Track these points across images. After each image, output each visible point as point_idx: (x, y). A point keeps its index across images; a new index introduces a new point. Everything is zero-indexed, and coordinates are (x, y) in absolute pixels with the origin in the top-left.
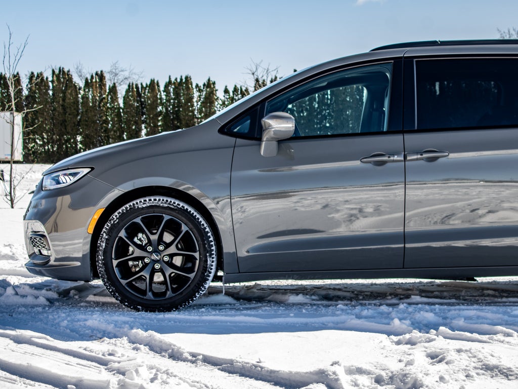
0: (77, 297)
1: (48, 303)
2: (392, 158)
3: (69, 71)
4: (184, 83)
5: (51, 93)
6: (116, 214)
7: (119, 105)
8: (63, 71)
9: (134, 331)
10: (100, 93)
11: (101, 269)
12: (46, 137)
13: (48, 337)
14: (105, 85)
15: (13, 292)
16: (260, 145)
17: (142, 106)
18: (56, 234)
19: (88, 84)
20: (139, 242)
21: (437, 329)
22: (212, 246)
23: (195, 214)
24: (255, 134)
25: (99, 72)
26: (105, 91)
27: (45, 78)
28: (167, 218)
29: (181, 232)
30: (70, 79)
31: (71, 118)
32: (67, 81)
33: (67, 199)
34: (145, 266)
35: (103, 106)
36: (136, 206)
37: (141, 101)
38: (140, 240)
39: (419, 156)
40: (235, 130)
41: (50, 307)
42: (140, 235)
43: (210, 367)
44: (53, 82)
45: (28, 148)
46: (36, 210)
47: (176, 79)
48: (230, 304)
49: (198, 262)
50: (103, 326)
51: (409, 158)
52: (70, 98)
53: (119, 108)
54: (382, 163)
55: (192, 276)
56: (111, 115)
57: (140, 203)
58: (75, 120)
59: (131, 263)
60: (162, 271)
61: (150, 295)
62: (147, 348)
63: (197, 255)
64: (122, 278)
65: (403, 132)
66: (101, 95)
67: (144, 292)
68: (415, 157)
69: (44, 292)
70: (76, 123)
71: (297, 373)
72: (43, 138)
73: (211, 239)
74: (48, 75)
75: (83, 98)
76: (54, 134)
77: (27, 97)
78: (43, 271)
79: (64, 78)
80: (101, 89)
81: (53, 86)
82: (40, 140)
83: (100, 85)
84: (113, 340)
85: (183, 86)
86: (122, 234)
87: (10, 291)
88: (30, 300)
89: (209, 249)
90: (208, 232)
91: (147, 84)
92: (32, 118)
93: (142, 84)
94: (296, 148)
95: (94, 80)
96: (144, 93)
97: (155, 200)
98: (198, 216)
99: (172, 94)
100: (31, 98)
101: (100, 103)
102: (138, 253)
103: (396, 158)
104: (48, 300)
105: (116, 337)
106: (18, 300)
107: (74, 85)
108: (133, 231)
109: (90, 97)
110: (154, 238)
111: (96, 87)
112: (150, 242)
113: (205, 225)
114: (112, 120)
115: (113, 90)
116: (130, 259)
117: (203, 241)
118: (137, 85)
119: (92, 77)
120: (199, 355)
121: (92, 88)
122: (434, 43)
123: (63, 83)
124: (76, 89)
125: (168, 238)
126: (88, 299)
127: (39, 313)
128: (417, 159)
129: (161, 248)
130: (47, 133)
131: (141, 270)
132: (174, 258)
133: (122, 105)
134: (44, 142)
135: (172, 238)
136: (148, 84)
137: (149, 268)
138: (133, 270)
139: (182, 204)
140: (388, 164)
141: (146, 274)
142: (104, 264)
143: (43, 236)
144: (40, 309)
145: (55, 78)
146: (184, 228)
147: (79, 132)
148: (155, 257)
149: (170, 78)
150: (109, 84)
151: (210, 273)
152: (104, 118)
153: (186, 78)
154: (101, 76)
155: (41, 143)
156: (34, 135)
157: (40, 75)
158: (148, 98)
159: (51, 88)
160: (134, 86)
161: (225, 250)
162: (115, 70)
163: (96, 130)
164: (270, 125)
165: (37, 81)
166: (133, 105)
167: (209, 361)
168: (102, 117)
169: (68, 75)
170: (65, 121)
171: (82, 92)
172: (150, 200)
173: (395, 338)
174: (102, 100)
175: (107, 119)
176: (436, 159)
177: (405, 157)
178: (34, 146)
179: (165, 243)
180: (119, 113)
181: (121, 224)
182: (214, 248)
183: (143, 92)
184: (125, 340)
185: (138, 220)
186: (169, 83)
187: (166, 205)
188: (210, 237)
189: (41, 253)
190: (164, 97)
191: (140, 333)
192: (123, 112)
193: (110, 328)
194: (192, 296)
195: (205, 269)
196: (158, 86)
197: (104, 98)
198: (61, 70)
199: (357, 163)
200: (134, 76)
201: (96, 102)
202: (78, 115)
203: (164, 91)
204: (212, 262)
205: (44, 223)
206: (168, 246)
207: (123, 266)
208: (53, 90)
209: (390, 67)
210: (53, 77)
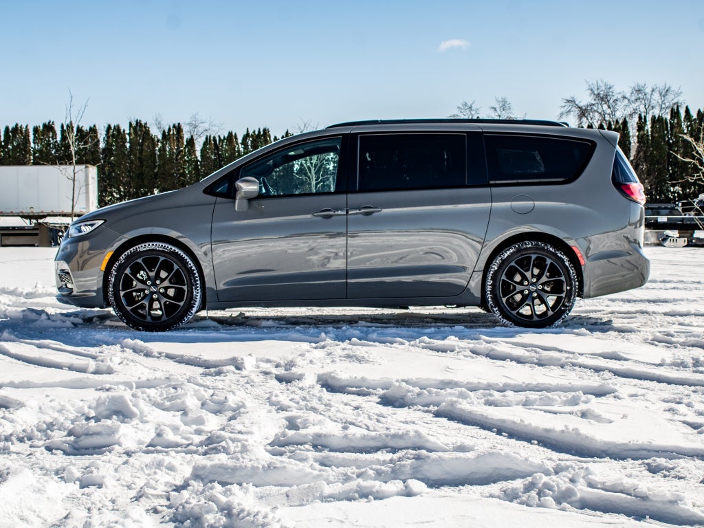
0: (98, 323)
1: (72, 326)
2: (336, 213)
3: (146, 124)
4: (262, 136)
5: (128, 145)
6: (123, 256)
7: (196, 157)
8: (141, 124)
9: (126, 340)
10: (177, 145)
11: (112, 299)
12: (123, 190)
13: (61, 344)
14: (182, 138)
15: (46, 318)
16: (235, 202)
17: (219, 160)
18: (81, 272)
19: (165, 136)
20: (141, 278)
21: (350, 340)
22: (197, 281)
23: (184, 256)
24: (231, 193)
25: (177, 125)
26: (183, 144)
27: (122, 131)
28: (162, 259)
29: (173, 270)
30: (147, 132)
31: (148, 171)
32: (144, 133)
33: (86, 244)
34: (146, 296)
35: (181, 159)
36: (138, 250)
37: (218, 154)
38: (142, 276)
39: (358, 211)
40: (218, 191)
41: (73, 328)
42: (142, 272)
43: (169, 360)
44: (130, 134)
45: (105, 201)
46: (63, 253)
47: (254, 132)
48: (215, 327)
49: (186, 293)
50: (106, 339)
51: (350, 213)
52: (147, 151)
53: (197, 161)
54: (329, 217)
55: (181, 304)
56: (188, 168)
57: (142, 247)
58: (152, 173)
59: (134, 294)
60: (158, 300)
61: (149, 318)
62: (131, 351)
63: (185, 288)
64: (127, 306)
65: (347, 192)
66: (178, 148)
67: (144, 317)
68: (355, 212)
69: (72, 318)
70: (153, 176)
71: (220, 360)
72: (120, 191)
73: (197, 275)
74: (125, 127)
75: (160, 150)
76: (131, 187)
77: (104, 150)
78: (69, 301)
79: (141, 131)
80: (179, 141)
81: (130, 139)
82: (116, 193)
83: (177, 138)
84: (110, 347)
85: (261, 139)
86: (128, 271)
87: (44, 317)
88: (59, 323)
89: (195, 284)
90: (194, 270)
91: (224, 137)
92: (109, 170)
93: (219, 137)
94: (265, 204)
95: (171, 133)
96: (222, 146)
97: (153, 245)
98: (186, 258)
99: (250, 147)
100: (107, 150)
101: (177, 156)
102: (140, 286)
103: (340, 212)
104: (73, 323)
105: (112, 344)
106: (49, 323)
107: (151, 137)
108: (136, 269)
109: (168, 149)
110: (152, 274)
111: (174, 140)
112: (149, 278)
113: (192, 265)
114: (190, 172)
115: (191, 142)
116: (134, 291)
117: (190, 277)
118: (214, 138)
119: (169, 130)
120: (163, 353)
121: (169, 141)
122: (376, 122)
123: (140, 136)
124: (153, 141)
125: (163, 274)
126: (106, 324)
127: (64, 332)
128: (356, 214)
129: (158, 282)
130: (124, 186)
131: (143, 299)
132: (169, 290)
133: (199, 158)
134: (120, 195)
135: (167, 274)
136: (226, 136)
137: (148, 298)
138: (137, 299)
139: (173, 248)
140: (334, 218)
141: (146, 302)
142: (113, 294)
143: (68, 273)
144: (65, 329)
145: (132, 131)
146: (176, 267)
147: (156, 185)
148: (153, 289)
149: (248, 131)
150: (186, 136)
151: (196, 301)
152: (181, 171)
153: (264, 130)
154: (178, 129)
155: (118, 196)
156: (111, 188)
157: (117, 128)
158: (226, 151)
159: (128, 140)
160: (212, 138)
161: (207, 285)
162: (195, 121)
163: (174, 183)
164: (241, 187)
165: (115, 133)
166: (210, 158)
167: (169, 357)
168: (179, 169)
169: (145, 127)
170: (142, 174)
171: (160, 144)
172: (149, 245)
173: (314, 345)
174: (179, 152)
175: (184, 172)
176: (371, 213)
177: (347, 212)
178: (111, 199)
179: (161, 278)
180: (197, 165)
181: (127, 264)
182: (198, 282)
183: (221, 144)
184: (119, 346)
185: (140, 261)
186: (247, 136)
187: (161, 249)
188: (195, 274)
189: (67, 287)
190: (242, 150)
191: (129, 341)
192: (201, 165)
193: (111, 339)
194: (181, 318)
195: (191, 298)
196: (236, 139)
197: (182, 151)
198: (138, 123)
199: (309, 216)
200: (214, 128)
201: (173, 155)
202: (155, 167)
203: (242, 144)
204: (198, 294)
205: (68, 263)
206: (163, 280)
207: (129, 296)
208: (130, 142)
209: (340, 141)
210: (130, 130)
